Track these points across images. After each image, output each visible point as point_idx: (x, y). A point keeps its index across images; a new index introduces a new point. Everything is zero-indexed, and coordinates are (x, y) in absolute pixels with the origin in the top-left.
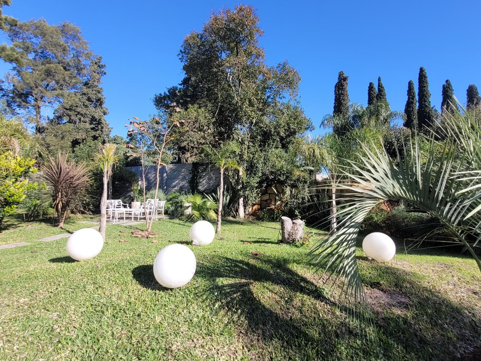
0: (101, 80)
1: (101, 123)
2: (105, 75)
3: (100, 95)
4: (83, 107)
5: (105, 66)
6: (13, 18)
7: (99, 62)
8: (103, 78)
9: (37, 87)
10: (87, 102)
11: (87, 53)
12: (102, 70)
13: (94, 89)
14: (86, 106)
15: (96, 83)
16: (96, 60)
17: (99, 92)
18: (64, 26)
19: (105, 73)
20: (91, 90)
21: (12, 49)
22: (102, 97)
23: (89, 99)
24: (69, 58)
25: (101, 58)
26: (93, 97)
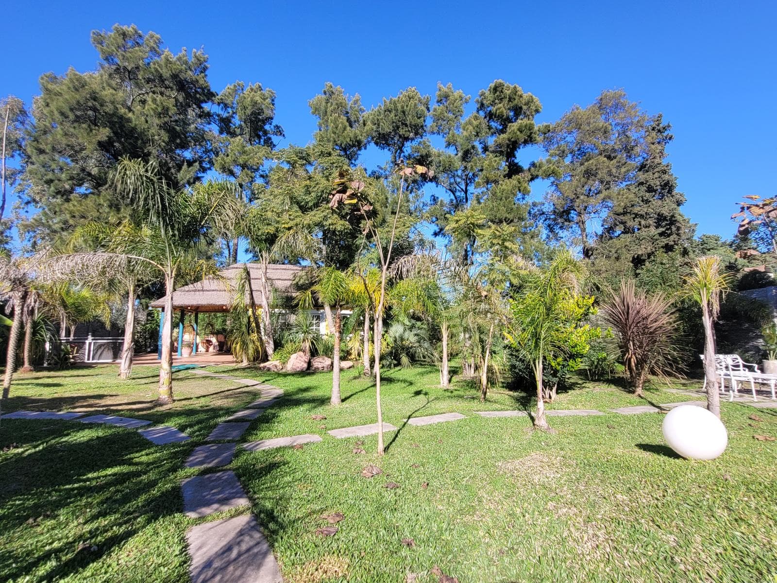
0: (665, 152)
1: (676, 221)
2: (670, 142)
3: (666, 177)
4: (642, 204)
5: (669, 126)
6: (545, 124)
7: (658, 125)
8: (668, 148)
9: (578, 197)
10: (647, 194)
11: (638, 122)
12: (665, 134)
13: (657, 170)
14: (647, 202)
15: (657, 161)
16: (652, 123)
17: (664, 172)
18: (601, 99)
19: (670, 138)
20: (650, 173)
21: (549, 162)
22: (671, 178)
23: (650, 189)
24: (614, 141)
25: (660, 116)
26: (656, 183)
